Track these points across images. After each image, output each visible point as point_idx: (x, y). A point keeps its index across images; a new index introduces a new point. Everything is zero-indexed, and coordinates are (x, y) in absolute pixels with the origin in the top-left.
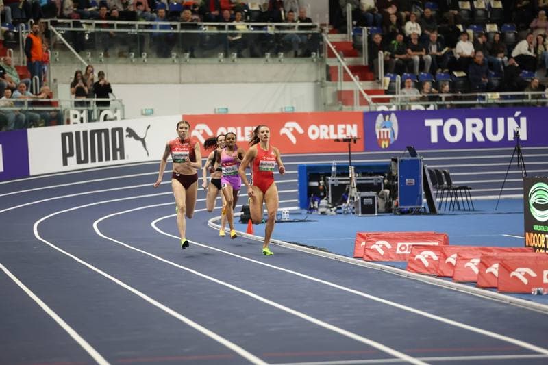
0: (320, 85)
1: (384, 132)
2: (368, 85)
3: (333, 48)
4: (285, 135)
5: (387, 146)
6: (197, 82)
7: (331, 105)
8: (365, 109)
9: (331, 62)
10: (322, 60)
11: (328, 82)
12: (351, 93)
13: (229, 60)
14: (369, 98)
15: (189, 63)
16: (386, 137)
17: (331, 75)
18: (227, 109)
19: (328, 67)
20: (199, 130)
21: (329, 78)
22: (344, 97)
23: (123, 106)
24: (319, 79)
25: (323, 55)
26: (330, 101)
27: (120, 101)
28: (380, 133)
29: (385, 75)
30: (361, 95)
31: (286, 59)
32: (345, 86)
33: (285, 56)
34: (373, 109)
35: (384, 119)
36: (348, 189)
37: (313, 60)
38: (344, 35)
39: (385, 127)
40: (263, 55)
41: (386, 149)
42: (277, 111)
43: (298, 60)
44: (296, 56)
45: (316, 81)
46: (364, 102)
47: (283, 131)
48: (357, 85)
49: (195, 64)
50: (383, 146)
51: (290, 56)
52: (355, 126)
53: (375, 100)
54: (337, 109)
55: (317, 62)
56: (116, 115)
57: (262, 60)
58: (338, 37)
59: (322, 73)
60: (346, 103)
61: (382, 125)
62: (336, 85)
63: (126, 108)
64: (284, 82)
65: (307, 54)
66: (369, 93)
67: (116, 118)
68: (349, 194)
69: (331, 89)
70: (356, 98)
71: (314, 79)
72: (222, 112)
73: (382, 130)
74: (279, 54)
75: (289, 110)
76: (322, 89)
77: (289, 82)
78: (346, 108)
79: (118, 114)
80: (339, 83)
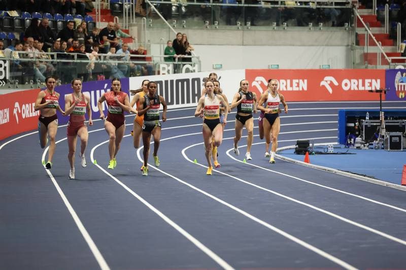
0: (350, 49)
1: (401, 86)
2: (389, 49)
3: (361, 20)
4: (324, 86)
5: (403, 97)
6: (255, 44)
7: (358, 64)
8: (386, 67)
9: (360, 31)
10: (353, 29)
11: (357, 46)
12: (375, 55)
13: (281, 28)
14: (389, 59)
15: (250, 30)
16: (403, 89)
17: (359, 40)
18: (278, 66)
19: (357, 35)
20: (257, 82)
21: (358, 43)
22: (369, 58)
23: (200, 62)
24: (350, 44)
25: (353, 25)
26: (358, 61)
27: (198, 58)
28: (398, 86)
29: (402, 41)
30: (383, 56)
31: (325, 28)
32: (371, 50)
33: (324, 25)
34: (392, 67)
35: (402, 75)
36: (379, 129)
37: (346, 29)
38: (370, 10)
39: (402, 82)
40: (307, 25)
41: (402, 99)
42: (317, 68)
43: (334, 29)
44: (333, 25)
45: (348, 46)
46: (385, 62)
47: (323, 83)
48: (380, 49)
49: (255, 30)
50: (400, 97)
51: (328, 26)
52: (379, 81)
53: (393, 61)
54: (363, 67)
55: (348, 31)
56: (194, 68)
57: (306, 29)
58: (365, 12)
59: (353, 39)
60: (370, 63)
61: (400, 80)
62: (364, 49)
63: (202, 63)
64: (323, 45)
65: (341, 24)
66: (389, 55)
67: (194, 71)
68: (380, 134)
69: (359, 51)
70: (379, 59)
71: (346, 44)
72: (274, 67)
73: (400, 84)
74: (320, 24)
75: (326, 67)
76: (352, 51)
77: (327, 45)
78: (370, 67)
79: (196, 68)
80: (366, 47)
